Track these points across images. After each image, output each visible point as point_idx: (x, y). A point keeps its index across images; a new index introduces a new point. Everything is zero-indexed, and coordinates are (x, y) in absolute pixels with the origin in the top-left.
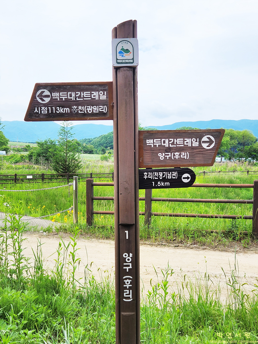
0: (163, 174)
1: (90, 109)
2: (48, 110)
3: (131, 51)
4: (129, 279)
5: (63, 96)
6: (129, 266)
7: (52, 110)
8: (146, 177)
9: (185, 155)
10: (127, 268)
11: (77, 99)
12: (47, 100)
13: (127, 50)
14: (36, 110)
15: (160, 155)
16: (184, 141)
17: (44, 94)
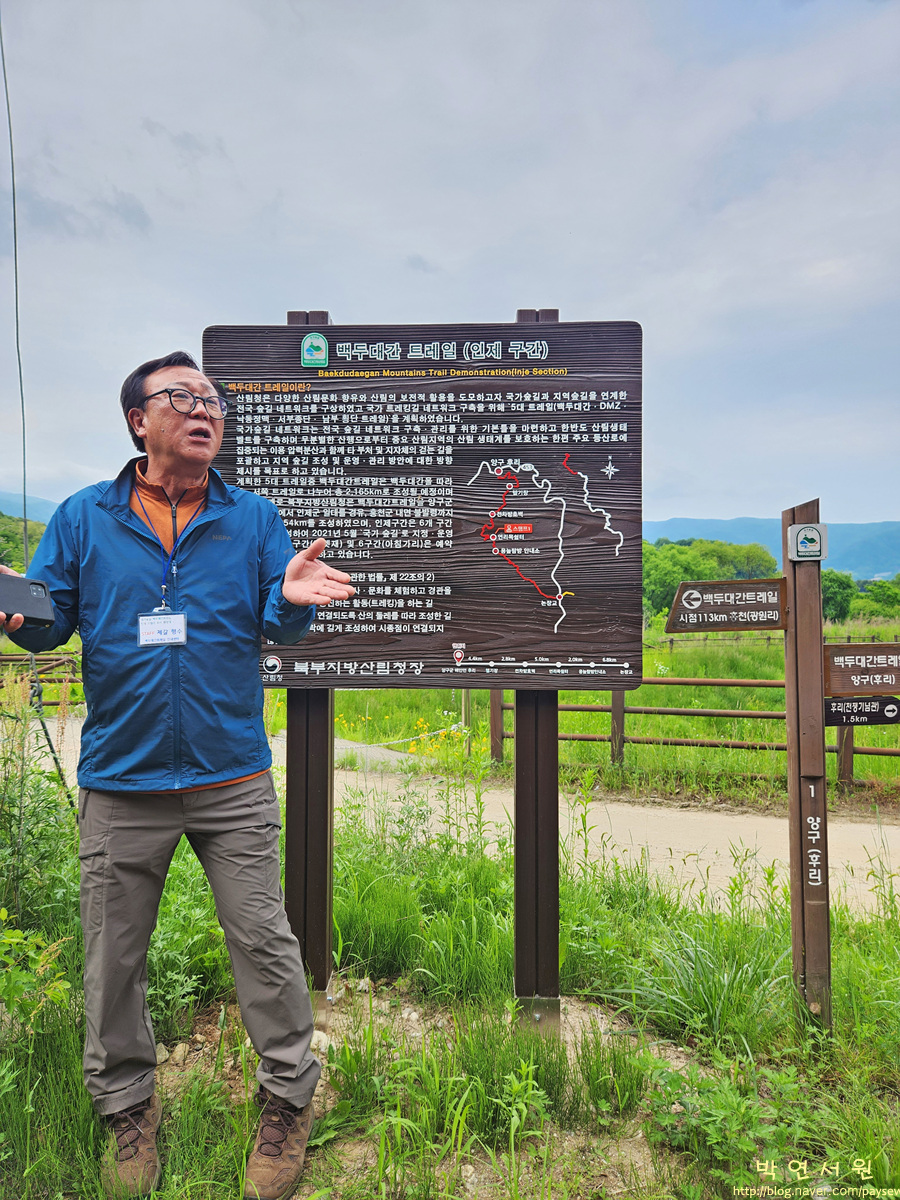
0: (859, 706)
1: (755, 616)
2: (698, 618)
3: (818, 540)
4: (817, 853)
5: (718, 598)
6: (815, 835)
7: (703, 617)
8: (834, 709)
9: (889, 679)
10: (814, 838)
11: (738, 602)
12: (697, 604)
13: (812, 539)
14: (682, 618)
15: (853, 678)
16: (888, 658)
17: (692, 597)
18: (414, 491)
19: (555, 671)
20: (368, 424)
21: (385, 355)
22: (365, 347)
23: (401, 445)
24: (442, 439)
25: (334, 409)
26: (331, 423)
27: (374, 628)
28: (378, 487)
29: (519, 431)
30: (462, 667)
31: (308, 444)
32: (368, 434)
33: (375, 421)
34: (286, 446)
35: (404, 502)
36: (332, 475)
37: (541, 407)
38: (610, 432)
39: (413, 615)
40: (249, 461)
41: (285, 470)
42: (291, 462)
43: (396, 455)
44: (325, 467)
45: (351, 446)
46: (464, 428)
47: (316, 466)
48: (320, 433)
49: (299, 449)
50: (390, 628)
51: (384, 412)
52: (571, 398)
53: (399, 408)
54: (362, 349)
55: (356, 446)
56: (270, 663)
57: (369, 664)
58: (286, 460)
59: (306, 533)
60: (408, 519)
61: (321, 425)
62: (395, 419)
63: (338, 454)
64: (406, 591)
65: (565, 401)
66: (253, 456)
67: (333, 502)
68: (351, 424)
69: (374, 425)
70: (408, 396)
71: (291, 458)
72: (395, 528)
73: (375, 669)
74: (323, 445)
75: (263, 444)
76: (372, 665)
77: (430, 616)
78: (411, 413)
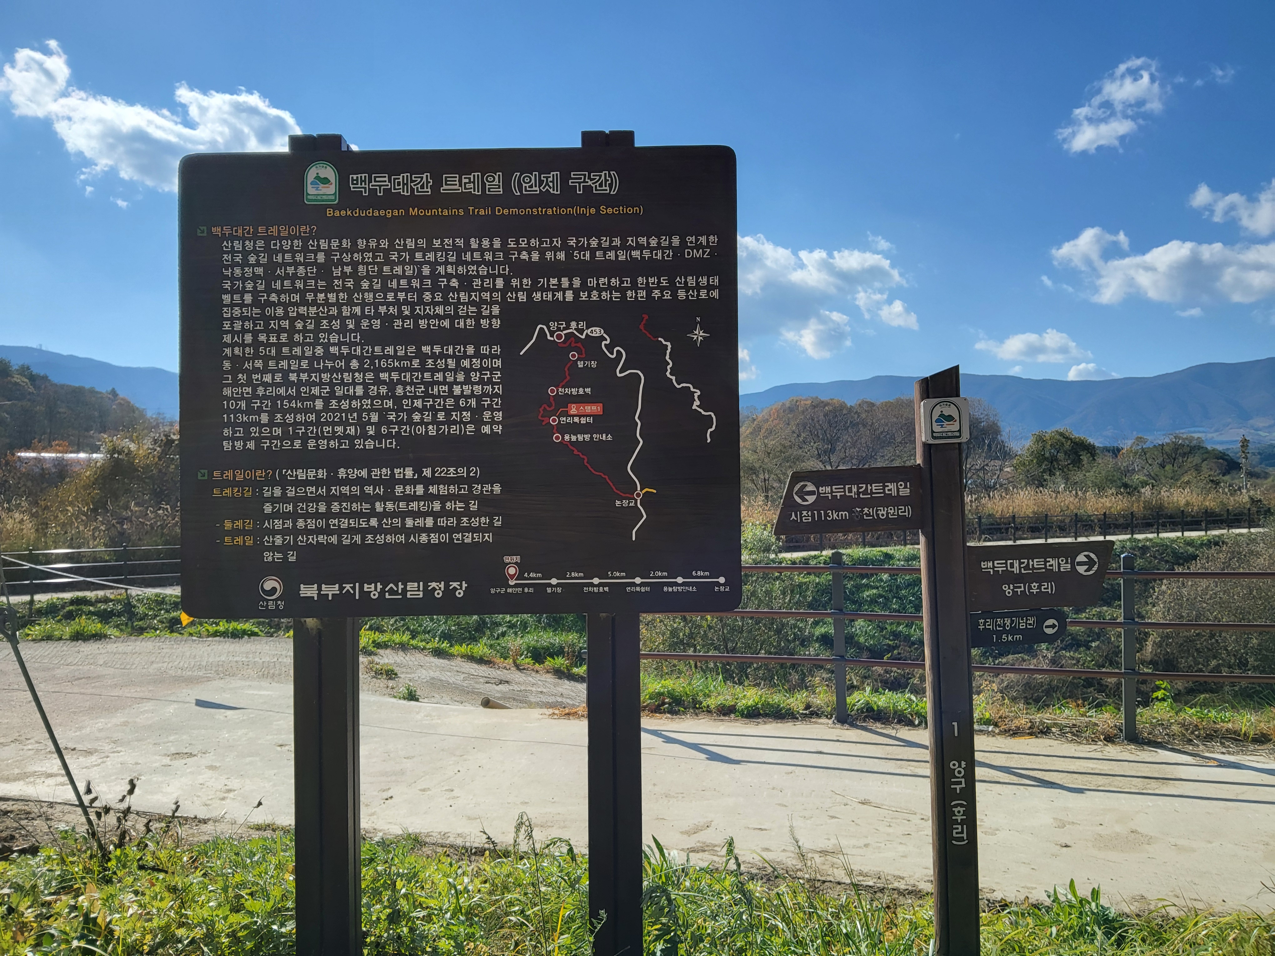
0: (1012, 622)
1: (883, 513)
2: (813, 516)
3: (956, 417)
4: (961, 805)
5: (838, 491)
6: (960, 783)
7: (819, 515)
8: (981, 627)
9: (1048, 587)
10: (958, 787)
11: (861, 496)
12: (811, 499)
13: (950, 416)
14: (793, 517)
15: (1005, 587)
16: (1046, 562)
17: (806, 489)
18: (451, 363)
19: (633, 589)
20: (392, 277)
21: (412, 189)
22: (386, 179)
23: (435, 304)
24: (486, 296)
25: (347, 258)
26: (344, 276)
27: (402, 538)
28: (406, 357)
29: (584, 286)
30: (516, 586)
31: (314, 303)
32: (391, 290)
33: (400, 273)
34: (285, 306)
35: (439, 376)
36: (345, 343)
37: (611, 255)
38: (698, 287)
39: (453, 521)
40: (238, 326)
41: (284, 337)
42: (292, 325)
43: (428, 317)
44: (335, 331)
45: (369, 304)
46: (515, 282)
47: (324, 331)
48: (330, 288)
49: (302, 310)
50: (424, 538)
51: (412, 262)
52: (648, 243)
53: (431, 256)
54: (382, 181)
55: (376, 305)
56: (269, 585)
57: (397, 586)
58: (286, 324)
59: (313, 417)
60: (445, 398)
61: (330, 278)
62: (426, 271)
63: (353, 316)
64: (443, 490)
65: (640, 247)
66: (243, 319)
67: (347, 377)
68: (369, 278)
69: (399, 278)
70: (442, 241)
71: (293, 320)
72: (428, 411)
73: (405, 591)
74: (333, 305)
75: (256, 303)
76: (401, 586)
77: (475, 522)
78: (447, 263)
